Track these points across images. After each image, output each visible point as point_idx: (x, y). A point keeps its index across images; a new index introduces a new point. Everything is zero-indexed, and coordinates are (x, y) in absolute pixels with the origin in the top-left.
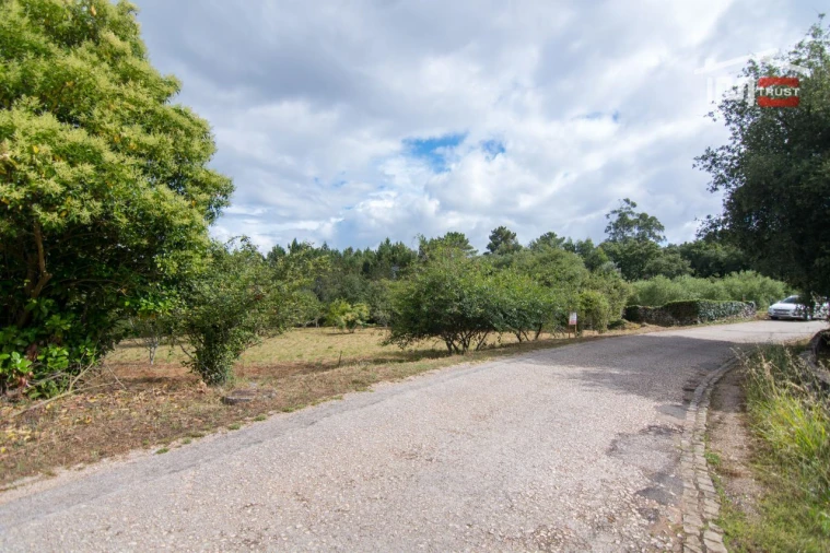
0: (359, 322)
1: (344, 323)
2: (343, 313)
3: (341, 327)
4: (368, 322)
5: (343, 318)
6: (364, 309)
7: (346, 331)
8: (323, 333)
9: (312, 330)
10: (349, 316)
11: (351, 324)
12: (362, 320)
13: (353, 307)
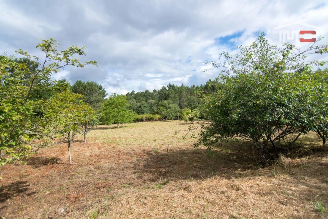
0: (195, 118)
1: (188, 119)
2: (187, 114)
3: (186, 121)
4: (199, 118)
9: (176, 122)
10: (190, 116)
11: (191, 119)
12: (197, 117)
13: (192, 111)
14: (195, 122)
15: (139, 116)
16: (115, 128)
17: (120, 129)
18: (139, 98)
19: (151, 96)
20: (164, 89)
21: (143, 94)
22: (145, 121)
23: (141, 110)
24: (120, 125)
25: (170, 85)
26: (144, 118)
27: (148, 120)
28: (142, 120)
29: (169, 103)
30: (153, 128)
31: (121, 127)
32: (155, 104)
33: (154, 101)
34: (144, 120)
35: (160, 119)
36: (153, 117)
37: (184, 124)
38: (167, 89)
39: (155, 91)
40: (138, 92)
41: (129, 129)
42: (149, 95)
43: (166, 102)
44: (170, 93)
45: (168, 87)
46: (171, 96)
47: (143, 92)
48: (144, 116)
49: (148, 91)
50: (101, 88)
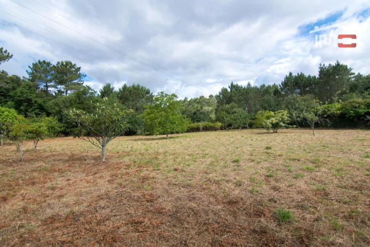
0: (282, 124)
1: (270, 125)
2: (268, 118)
3: (268, 128)
4: (288, 124)
5: (268, 122)
6: (284, 114)
7: (272, 131)
8: (254, 133)
9: (245, 131)
10: (274, 120)
11: (275, 126)
12: (284, 123)
13: (275, 114)
14: (278, 131)
15: (195, 125)
16: (164, 138)
17: (169, 140)
18: (193, 106)
19: (207, 103)
20: (224, 91)
21: (198, 101)
22: (202, 131)
23: (197, 118)
24: (170, 136)
25: (232, 85)
26: (201, 127)
27: (206, 129)
28: (197, 130)
29: (232, 107)
30: (217, 139)
31: (170, 138)
32: (212, 111)
33: (211, 108)
34: (201, 129)
35: (222, 129)
36: (212, 125)
37: (265, 133)
38: (229, 90)
39: (211, 96)
40: (192, 99)
41: (182, 140)
42: (204, 102)
43: (228, 106)
44: (233, 95)
45: (229, 87)
46: (234, 98)
47: (197, 98)
48: (201, 124)
49: (203, 97)
50: (148, 92)
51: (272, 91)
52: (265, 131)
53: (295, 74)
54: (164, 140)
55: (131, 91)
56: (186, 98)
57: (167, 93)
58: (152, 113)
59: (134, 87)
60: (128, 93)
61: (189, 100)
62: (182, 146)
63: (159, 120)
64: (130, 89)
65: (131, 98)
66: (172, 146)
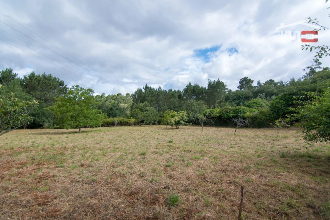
0: (182, 122)
1: (174, 123)
2: (173, 117)
3: (172, 125)
4: (187, 122)
5: (173, 120)
6: (183, 114)
7: (175, 127)
8: (161, 129)
9: (155, 127)
10: (177, 118)
11: (178, 123)
12: (184, 121)
13: (178, 114)
14: (180, 127)
15: (110, 120)
16: (76, 132)
17: (81, 134)
18: (110, 101)
19: (124, 100)
20: (139, 91)
21: (115, 97)
22: (117, 126)
23: (113, 113)
24: (82, 129)
25: (146, 86)
26: (116, 122)
27: (121, 124)
28: (112, 124)
29: (146, 106)
30: (130, 134)
31: (83, 132)
32: (128, 108)
33: (127, 105)
34: (116, 124)
35: (135, 124)
36: (127, 121)
37: (170, 129)
38: (144, 91)
39: (128, 94)
40: (109, 95)
41: (95, 135)
42: (121, 99)
43: (141, 104)
44: (147, 95)
45: (144, 88)
46: (148, 98)
47: (115, 95)
48: (116, 120)
49: (120, 94)
50: (62, 84)
51: (177, 95)
52: (170, 127)
53: (193, 84)
54: (76, 134)
55: (40, 80)
56: (104, 94)
57: (83, 88)
58: (64, 105)
59: (44, 76)
60: (36, 82)
61: (106, 95)
62: (95, 141)
63: (71, 113)
64: (38, 78)
65: (39, 87)
66: (84, 141)
